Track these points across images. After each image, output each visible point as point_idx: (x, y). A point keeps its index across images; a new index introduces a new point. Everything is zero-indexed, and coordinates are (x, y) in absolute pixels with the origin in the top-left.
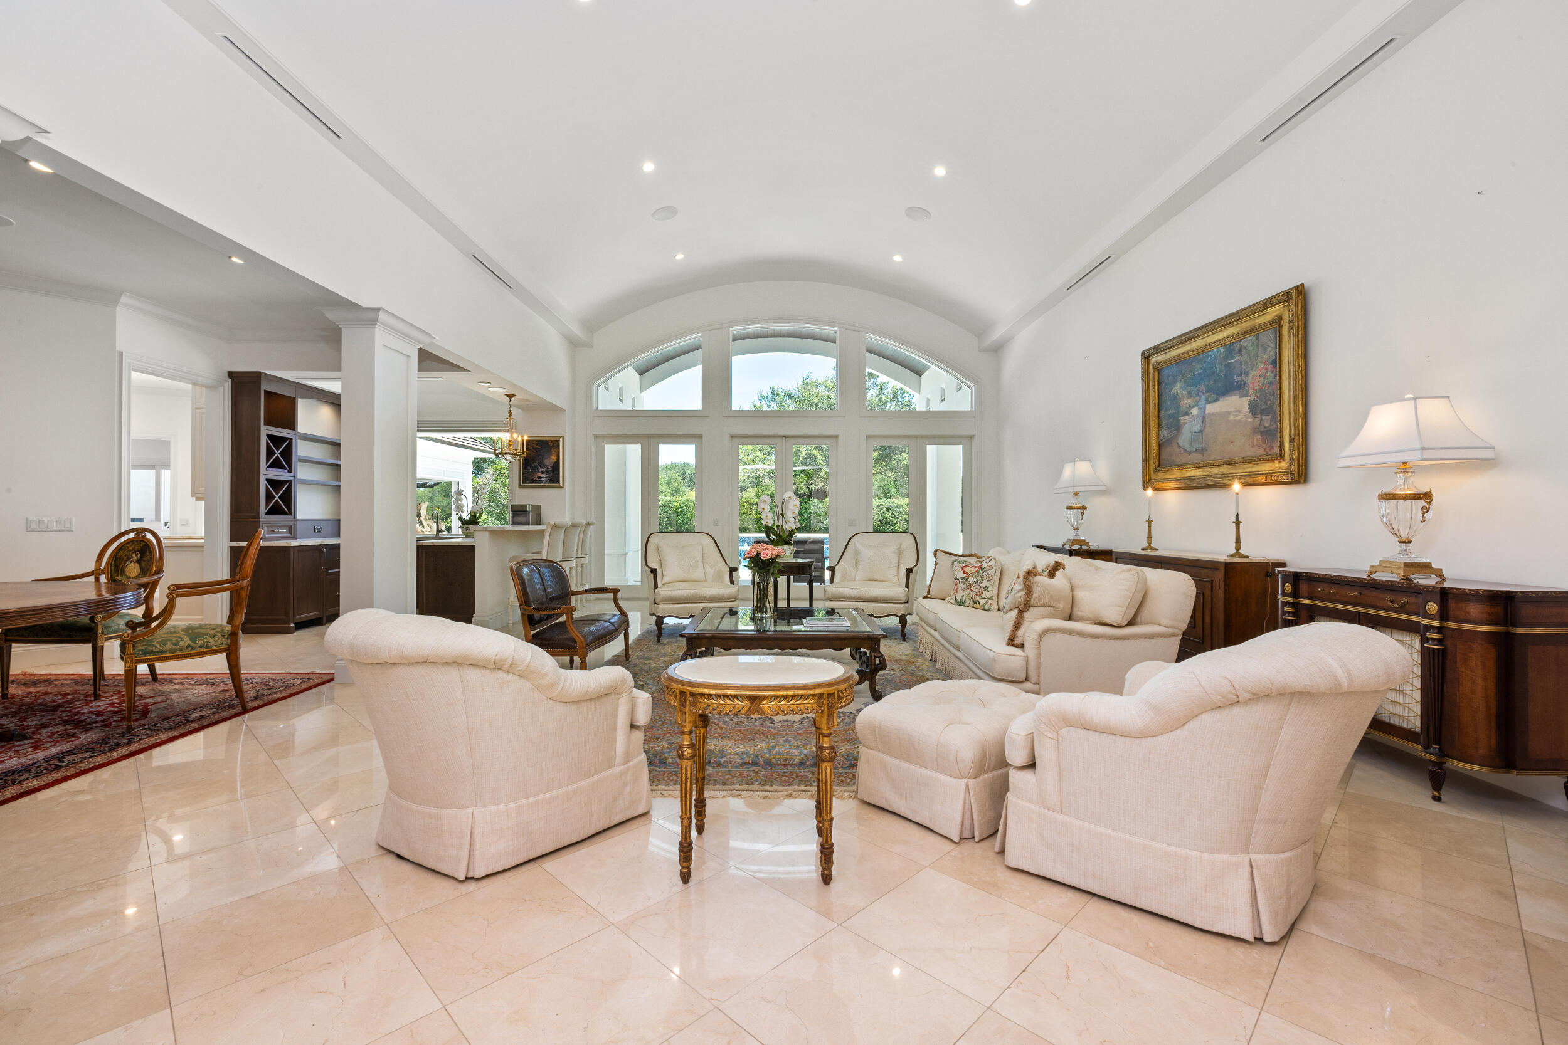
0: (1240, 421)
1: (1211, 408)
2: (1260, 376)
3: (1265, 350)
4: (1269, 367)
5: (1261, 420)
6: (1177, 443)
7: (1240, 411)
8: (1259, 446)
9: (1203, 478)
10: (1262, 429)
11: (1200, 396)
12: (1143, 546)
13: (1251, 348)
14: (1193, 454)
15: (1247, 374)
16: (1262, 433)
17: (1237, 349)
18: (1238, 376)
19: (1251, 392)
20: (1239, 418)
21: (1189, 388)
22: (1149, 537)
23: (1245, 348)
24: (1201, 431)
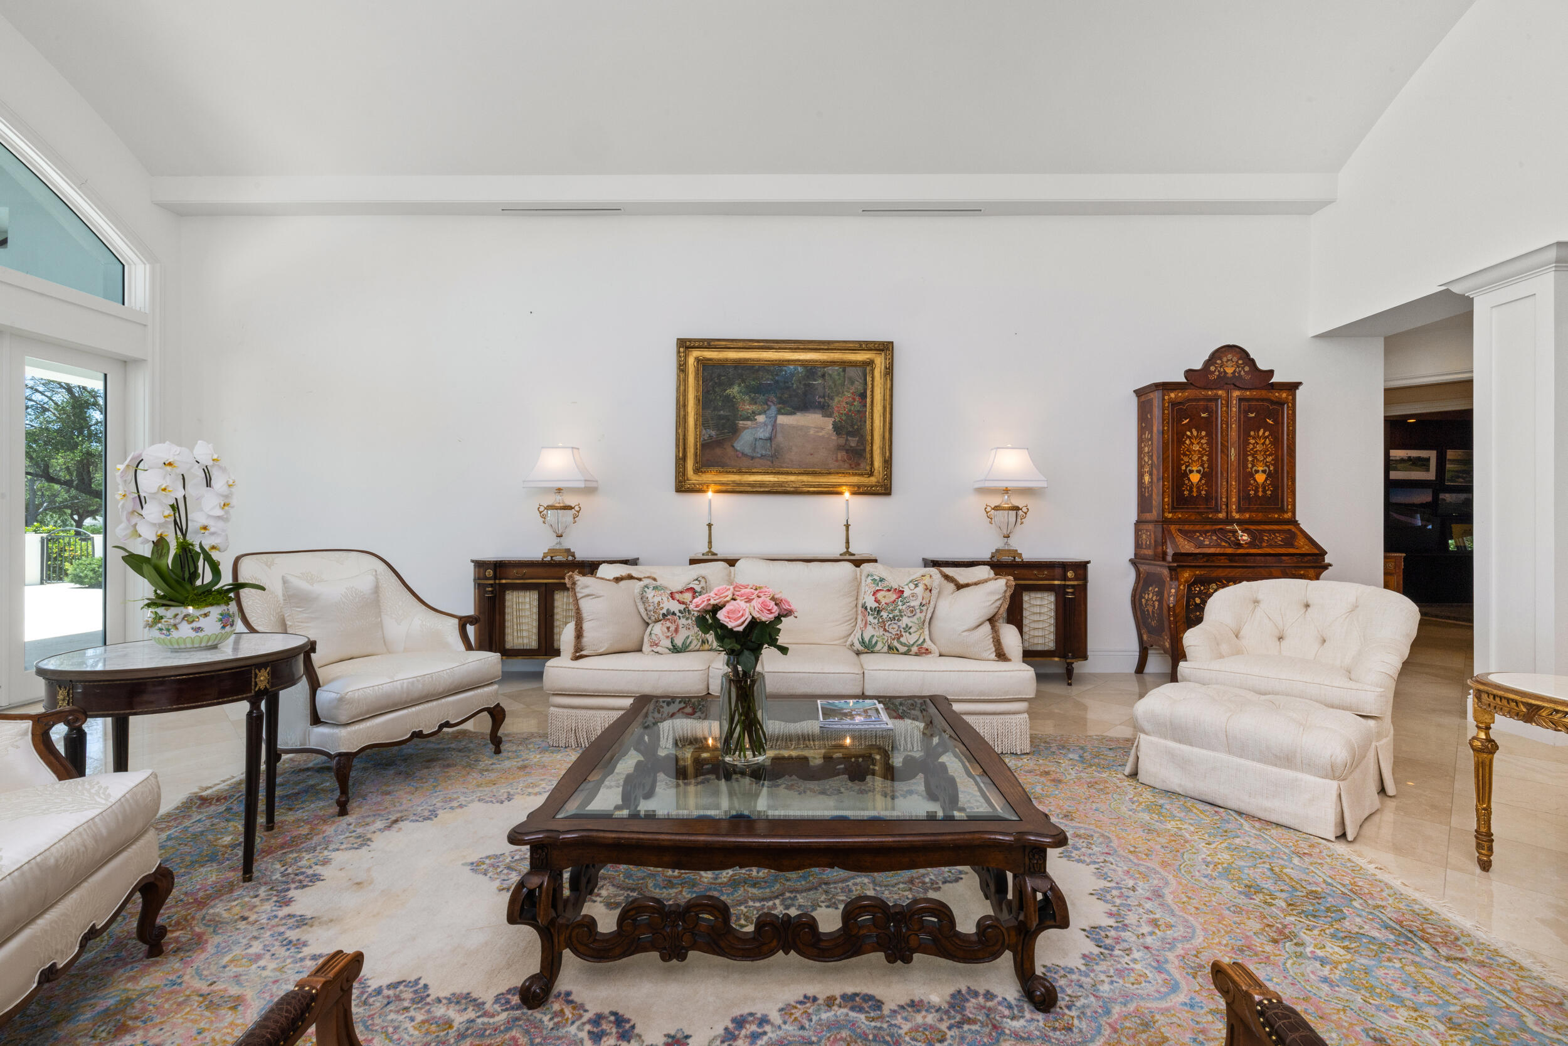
0: (823, 437)
1: (782, 419)
2: (847, 403)
3: (852, 383)
4: (857, 398)
5: (847, 440)
6: (733, 447)
7: (822, 429)
8: (844, 461)
9: (774, 484)
10: (847, 447)
11: (769, 407)
12: (705, 552)
13: (837, 377)
14: (757, 460)
15: (832, 399)
16: (847, 451)
17: (819, 374)
18: (820, 397)
19: (836, 414)
20: (821, 434)
21: (753, 395)
22: (710, 542)
23: (830, 375)
24: (770, 439)
